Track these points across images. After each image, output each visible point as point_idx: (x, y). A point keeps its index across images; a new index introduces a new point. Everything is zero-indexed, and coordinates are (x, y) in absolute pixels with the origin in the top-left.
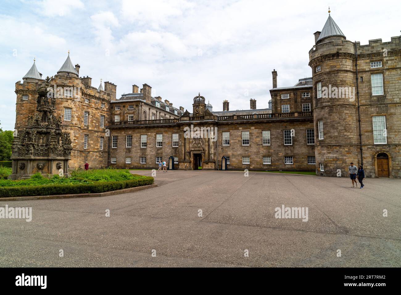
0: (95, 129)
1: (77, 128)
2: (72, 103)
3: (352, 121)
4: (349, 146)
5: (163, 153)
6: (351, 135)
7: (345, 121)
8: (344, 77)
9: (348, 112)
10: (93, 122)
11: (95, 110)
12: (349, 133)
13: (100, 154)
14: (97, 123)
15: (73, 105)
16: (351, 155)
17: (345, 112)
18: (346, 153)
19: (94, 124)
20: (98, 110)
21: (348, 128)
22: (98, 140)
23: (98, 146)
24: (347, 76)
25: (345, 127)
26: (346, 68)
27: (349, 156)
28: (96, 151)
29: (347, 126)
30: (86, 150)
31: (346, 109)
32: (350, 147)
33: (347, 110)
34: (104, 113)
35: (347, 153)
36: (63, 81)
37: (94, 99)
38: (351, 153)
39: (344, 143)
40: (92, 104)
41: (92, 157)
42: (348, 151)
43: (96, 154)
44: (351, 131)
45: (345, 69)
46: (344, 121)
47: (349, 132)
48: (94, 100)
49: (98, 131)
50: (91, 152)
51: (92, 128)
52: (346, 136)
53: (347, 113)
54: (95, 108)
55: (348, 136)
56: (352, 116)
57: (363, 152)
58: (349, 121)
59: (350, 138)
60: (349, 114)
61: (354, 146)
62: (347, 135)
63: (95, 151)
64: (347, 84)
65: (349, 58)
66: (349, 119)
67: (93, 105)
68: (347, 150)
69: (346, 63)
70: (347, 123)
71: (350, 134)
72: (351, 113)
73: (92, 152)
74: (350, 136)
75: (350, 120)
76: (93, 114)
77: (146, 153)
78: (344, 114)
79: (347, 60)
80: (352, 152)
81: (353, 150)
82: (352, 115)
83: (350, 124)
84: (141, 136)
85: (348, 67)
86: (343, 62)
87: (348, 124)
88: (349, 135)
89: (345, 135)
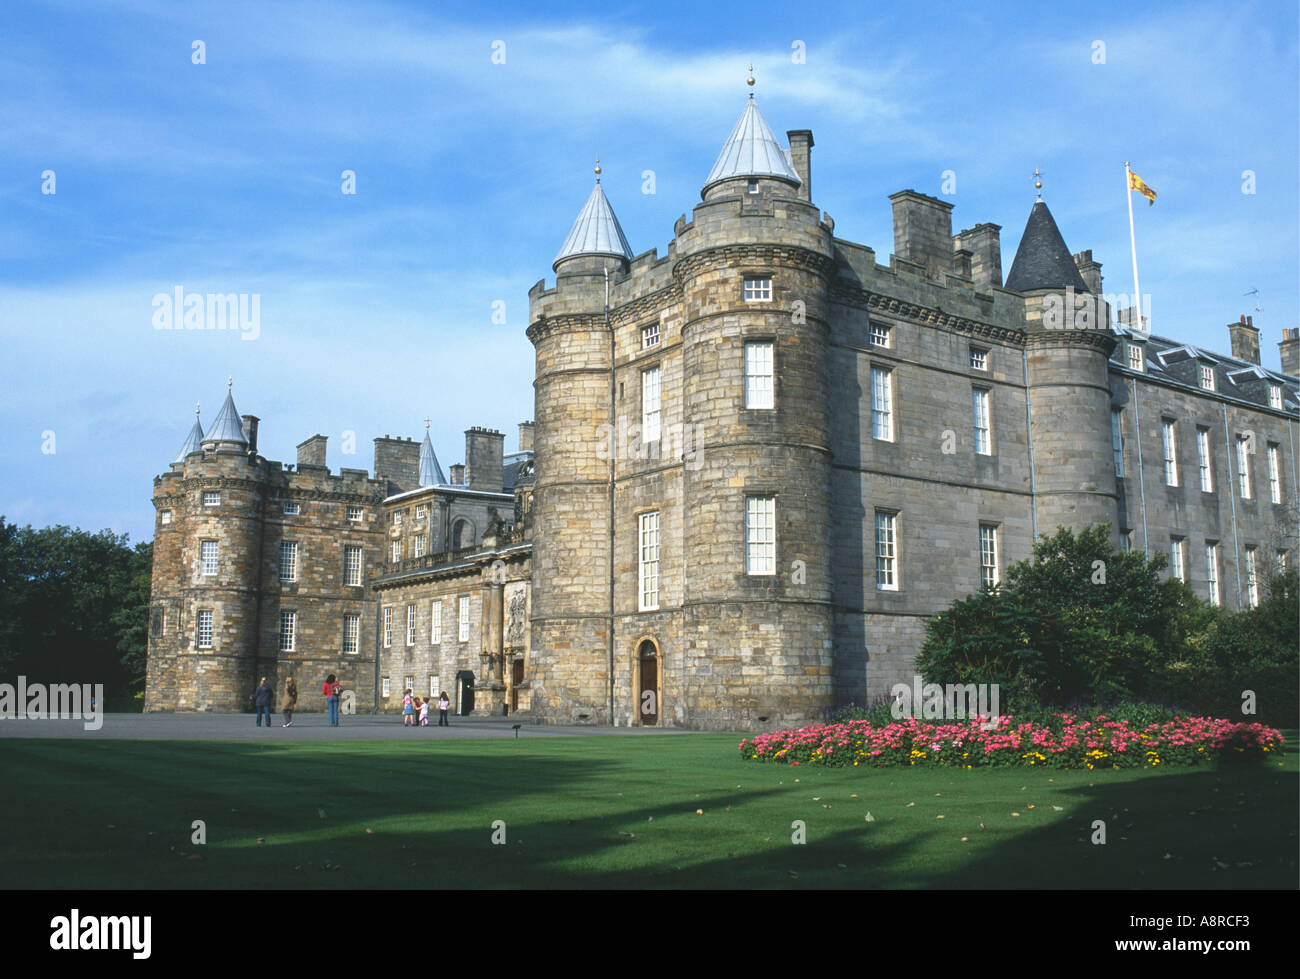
0: (323, 591)
1: (235, 593)
2: (220, 526)
3: (580, 537)
4: (563, 621)
5: (470, 662)
6: (571, 585)
7: (559, 537)
8: (562, 395)
9: (566, 508)
10: (313, 572)
11: (320, 534)
12: (565, 579)
13: (344, 668)
14: (329, 572)
15: (222, 531)
16: (568, 652)
17: (558, 510)
18: (553, 643)
19: (315, 576)
20: (332, 531)
21: (562, 562)
22: (335, 624)
23: (332, 642)
24: (570, 389)
25: (555, 561)
26: (571, 362)
27: (561, 655)
28: (328, 657)
29: (564, 554)
30: (289, 657)
31: (563, 498)
32: (568, 626)
33: (564, 504)
34: (361, 539)
35: (556, 645)
36: (197, 470)
37: (315, 500)
38: (567, 646)
39: (551, 611)
40: (311, 517)
41: (309, 677)
42: (560, 639)
43: (326, 667)
44: (573, 572)
45: (567, 367)
46: (553, 540)
47: (566, 575)
48: (316, 502)
49: (335, 596)
50: (307, 660)
51: (308, 588)
52: (556, 591)
53: (565, 513)
54: (322, 528)
55: (561, 588)
56: (582, 519)
57: (617, 641)
58: (569, 539)
59: (569, 595)
60: (572, 516)
61: (582, 621)
62: (559, 586)
63: (323, 657)
64: (570, 415)
65: (581, 330)
66: (570, 531)
67: (314, 519)
68: (556, 633)
69: (569, 346)
70: (562, 547)
71: (570, 582)
72: (577, 512)
73: (310, 663)
74: (569, 589)
75: (571, 535)
76: (313, 548)
77: (440, 664)
78: (554, 517)
79: (575, 335)
80: (572, 640)
81: (579, 635)
82: (585, 516)
83: (570, 550)
84: (431, 606)
85: (576, 358)
86: (562, 345)
87: (565, 549)
88: (567, 585)
89: (554, 587)
